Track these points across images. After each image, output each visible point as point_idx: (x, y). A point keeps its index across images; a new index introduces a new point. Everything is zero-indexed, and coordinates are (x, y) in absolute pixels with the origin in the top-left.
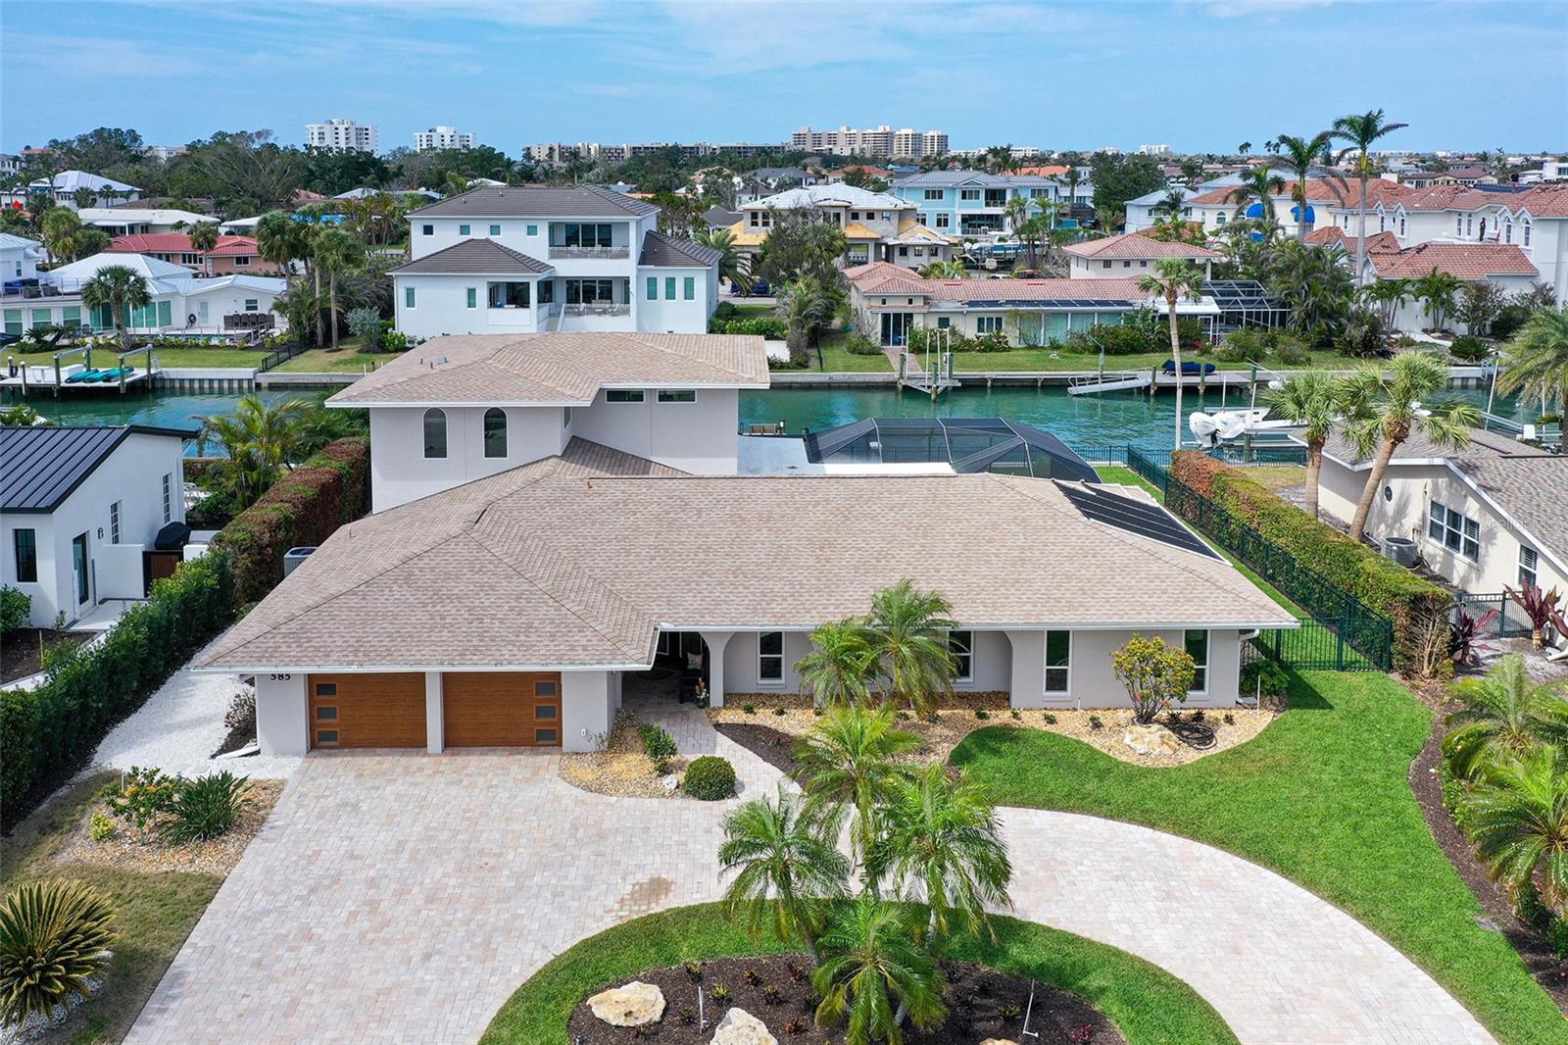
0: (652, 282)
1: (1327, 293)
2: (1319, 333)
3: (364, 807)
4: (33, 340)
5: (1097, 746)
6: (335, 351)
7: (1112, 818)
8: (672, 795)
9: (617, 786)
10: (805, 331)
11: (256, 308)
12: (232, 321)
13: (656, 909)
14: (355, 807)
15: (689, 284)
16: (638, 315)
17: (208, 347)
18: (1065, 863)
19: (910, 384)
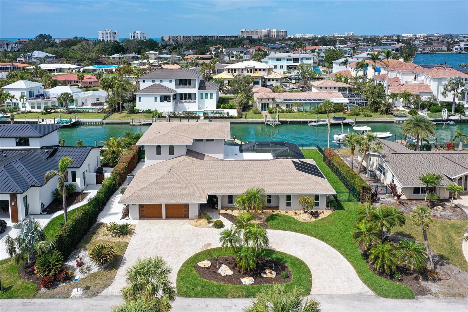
0: (202, 94)
1: (377, 98)
2: (375, 108)
3: (152, 230)
4: (45, 111)
5: (295, 218)
6: (121, 113)
7: (295, 232)
8: (211, 227)
9: (200, 226)
10: (241, 108)
11: (99, 100)
12: (94, 104)
13: (209, 248)
14: (150, 230)
15: (211, 95)
16: (198, 103)
17: (89, 112)
18: (285, 240)
19: (268, 123)
